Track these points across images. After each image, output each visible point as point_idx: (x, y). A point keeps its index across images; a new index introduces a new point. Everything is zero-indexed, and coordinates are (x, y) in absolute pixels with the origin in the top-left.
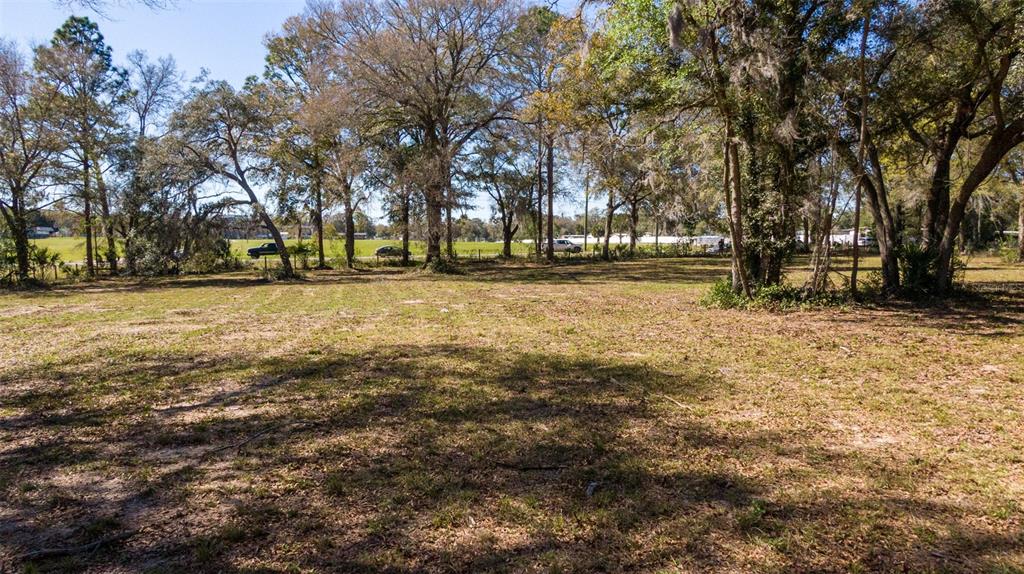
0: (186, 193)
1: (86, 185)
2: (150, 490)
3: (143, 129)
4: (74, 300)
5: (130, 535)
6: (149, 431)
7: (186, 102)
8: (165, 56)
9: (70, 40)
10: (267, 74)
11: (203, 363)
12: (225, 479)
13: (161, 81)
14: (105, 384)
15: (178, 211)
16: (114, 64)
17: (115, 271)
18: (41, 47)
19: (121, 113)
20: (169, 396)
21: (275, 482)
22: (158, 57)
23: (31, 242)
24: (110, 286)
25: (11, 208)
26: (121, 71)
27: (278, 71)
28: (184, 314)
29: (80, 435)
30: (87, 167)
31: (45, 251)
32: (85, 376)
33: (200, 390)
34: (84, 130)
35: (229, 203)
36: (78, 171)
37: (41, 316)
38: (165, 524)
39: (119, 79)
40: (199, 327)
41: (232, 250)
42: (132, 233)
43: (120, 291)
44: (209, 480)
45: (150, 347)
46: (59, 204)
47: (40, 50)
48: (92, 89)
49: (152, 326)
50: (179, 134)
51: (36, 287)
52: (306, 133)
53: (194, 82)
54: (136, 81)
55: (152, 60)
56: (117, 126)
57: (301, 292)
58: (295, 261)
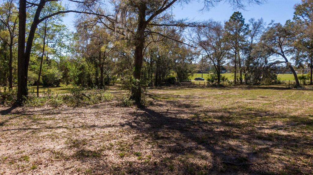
0: (264, 60)
1: (236, 59)
2: (256, 152)
3: (252, 41)
4: (231, 91)
5: (251, 165)
6: (254, 133)
7: (266, 31)
8: (260, 18)
9: (234, 19)
10: (294, 18)
11: (270, 114)
12: (280, 155)
13: (258, 26)
14: (241, 116)
15: (261, 65)
16: (245, 23)
17: (242, 83)
18: (226, 22)
19: (246, 37)
20: (259, 123)
21: (299, 161)
22: (258, 19)
23: (221, 74)
24: (240, 87)
25: (217, 66)
26: (247, 25)
27: (298, 16)
28: (262, 97)
29: (235, 130)
30: (236, 54)
31: (224, 77)
32: (235, 113)
33: (269, 123)
34: (236, 43)
35: (278, 62)
36: (233, 55)
37: (223, 95)
38: (261, 164)
39: (246, 27)
40: (267, 102)
41: (278, 77)
42: (247, 72)
43: (243, 89)
44: (274, 154)
45: (253, 107)
46: (228, 64)
47: (226, 23)
48: (239, 32)
49: (253, 101)
50: (263, 41)
51: (222, 87)
52: (308, 36)
53: (269, 25)
54: (251, 27)
55: (256, 20)
56: (245, 41)
57: (303, 93)
58: (301, 82)
